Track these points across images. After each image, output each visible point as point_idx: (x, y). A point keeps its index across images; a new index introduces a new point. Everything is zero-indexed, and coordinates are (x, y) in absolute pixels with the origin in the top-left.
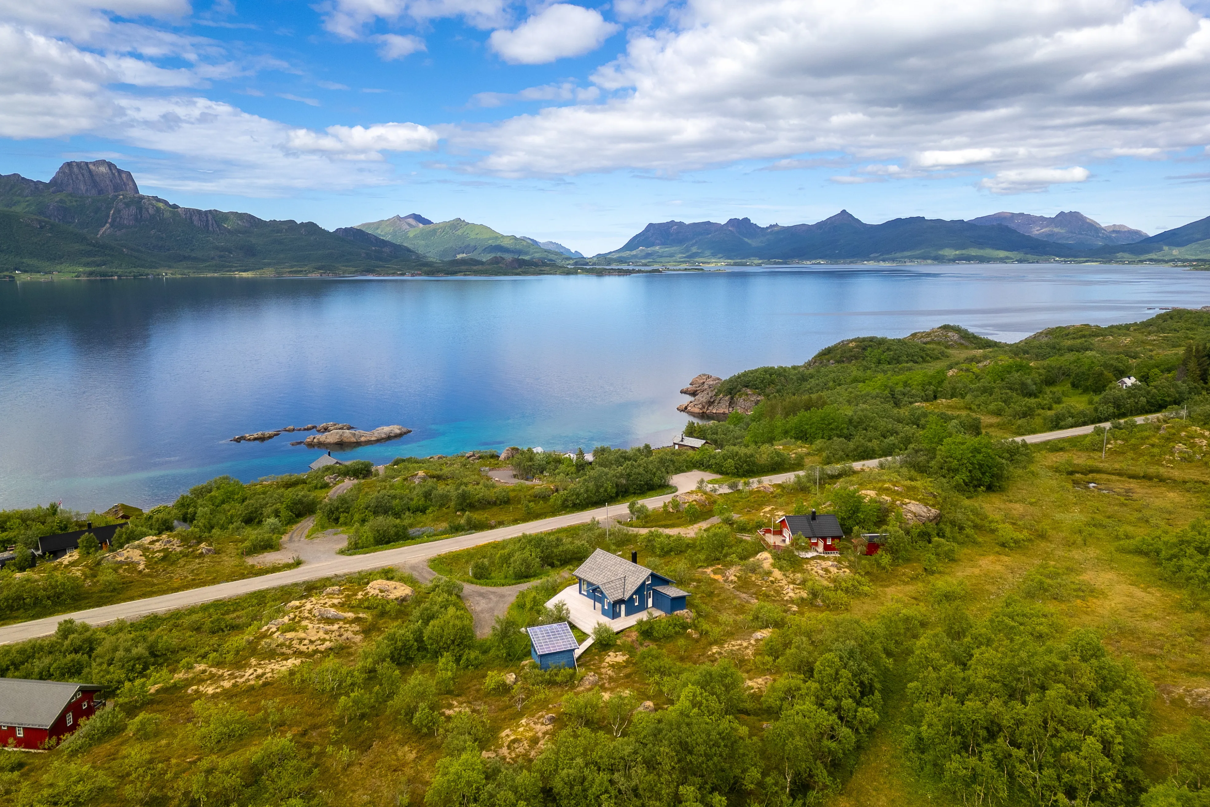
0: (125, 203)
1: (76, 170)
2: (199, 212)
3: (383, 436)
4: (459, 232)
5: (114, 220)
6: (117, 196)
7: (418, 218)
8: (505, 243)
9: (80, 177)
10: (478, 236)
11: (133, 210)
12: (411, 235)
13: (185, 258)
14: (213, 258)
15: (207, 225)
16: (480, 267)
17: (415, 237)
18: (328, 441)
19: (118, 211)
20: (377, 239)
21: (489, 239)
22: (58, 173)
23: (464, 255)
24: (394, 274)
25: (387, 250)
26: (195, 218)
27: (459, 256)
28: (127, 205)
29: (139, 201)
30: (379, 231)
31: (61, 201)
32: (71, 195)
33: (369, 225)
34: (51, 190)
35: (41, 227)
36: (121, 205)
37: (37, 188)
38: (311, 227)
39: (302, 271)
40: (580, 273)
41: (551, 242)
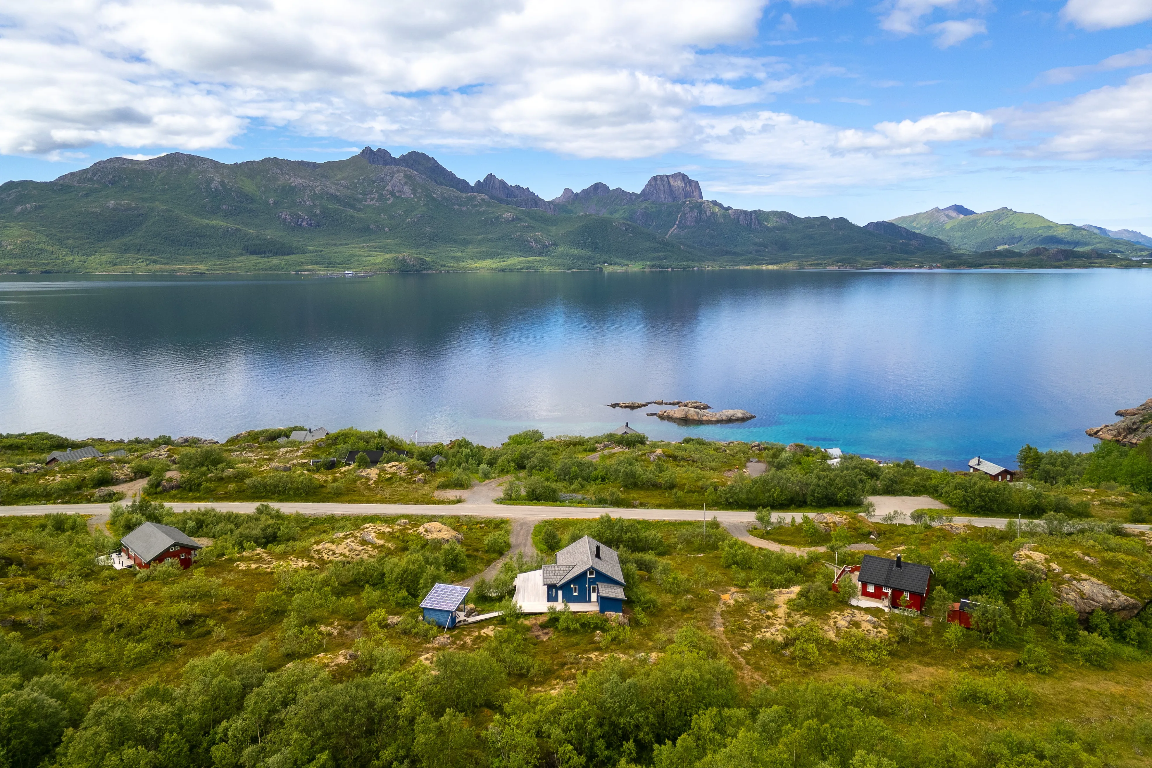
0: (690, 208)
1: (659, 182)
2: (745, 212)
3: (724, 418)
4: (1004, 222)
5: (680, 222)
6: (685, 202)
7: (960, 209)
8: (1060, 233)
9: (662, 187)
10: (1026, 226)
11: (695, 213)
12: (948, 227)
13: (727, 253)
14: (751, 253)
15: (750, 223)
16: (1015, 260)
17: (952, 229)
18: (675, 415)
19: (684, 214)
20: (907, 231)
21: (1040, 228)
22: (647, 186)
23: (1006, 247)
24: (911, 267)
25: (915, 242)
26: (742, 218)
27: (1000, 248)
28: (691, 209)
29: (700, 206)
30: (914, 224)
31: (646, 208)
32: (653, 203)
33: (904, 218)
34: (641, 199)
35: (626, 229)
36: (687, 210)
37: (631, 198)
38: (842, 222)
39: (821, 264)
40: (1145, 266)
41: (1127, 231)
